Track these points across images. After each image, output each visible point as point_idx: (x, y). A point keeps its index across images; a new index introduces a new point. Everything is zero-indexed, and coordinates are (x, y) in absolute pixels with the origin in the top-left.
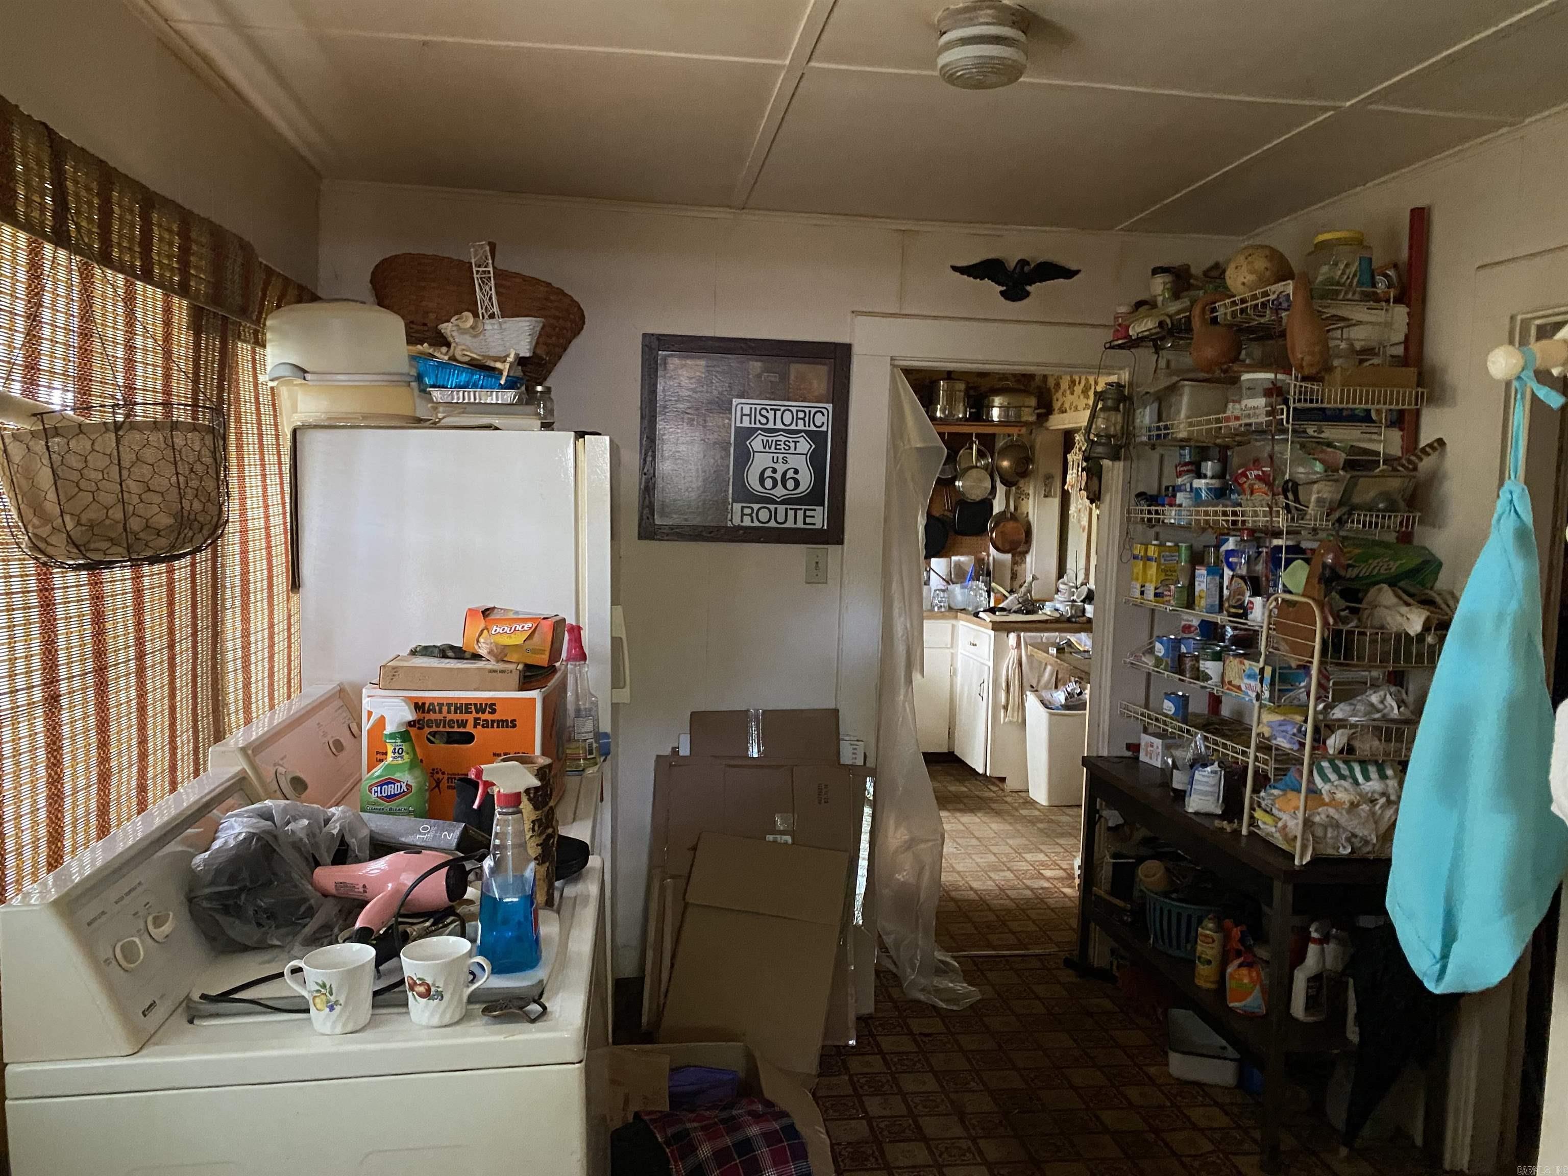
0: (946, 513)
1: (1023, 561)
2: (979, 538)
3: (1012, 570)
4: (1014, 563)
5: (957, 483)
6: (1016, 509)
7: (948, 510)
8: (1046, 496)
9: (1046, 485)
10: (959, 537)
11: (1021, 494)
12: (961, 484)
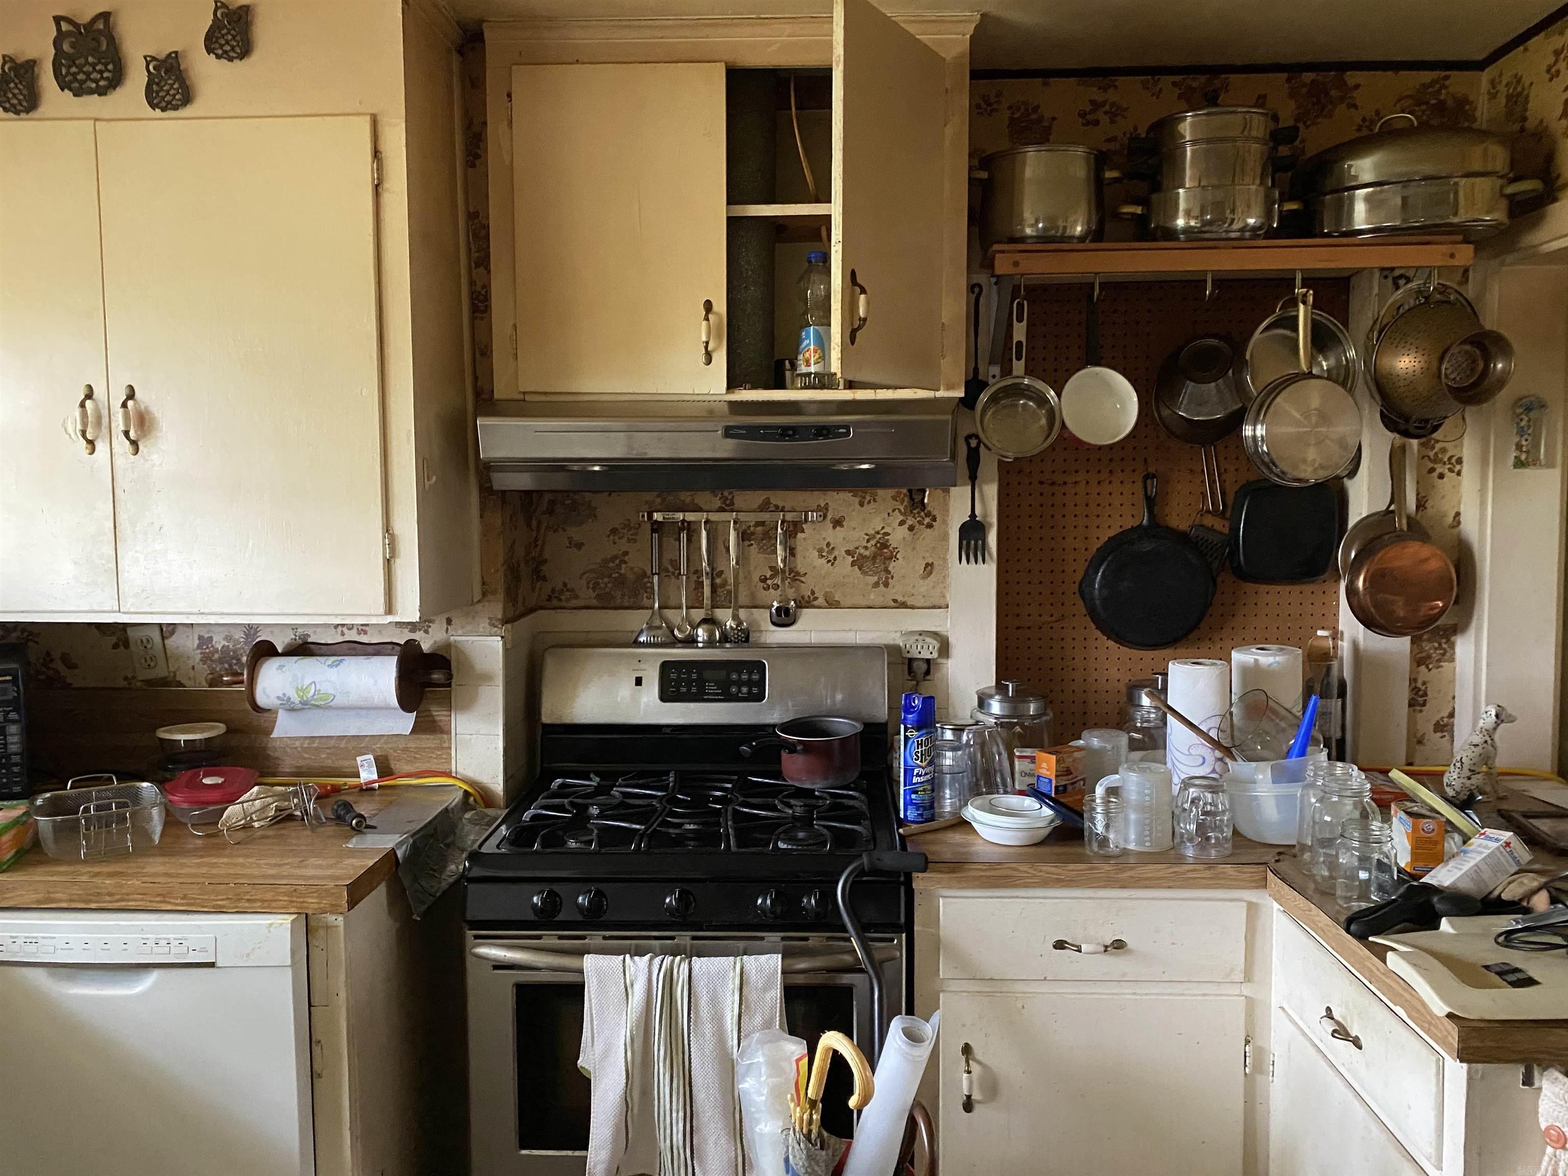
0: (1209, 521)
1: (1448, 655)
2: (1307, 588)
3: (1413, 680)
4: (1420, 660)
5: (1248, 431)
6: (1421, 505)
7: (1215, 513)
8: (1519, 464)
9: (1521, 432)
10: (1250, 587)
11: (1436, 460)
12: (1260, 431)
